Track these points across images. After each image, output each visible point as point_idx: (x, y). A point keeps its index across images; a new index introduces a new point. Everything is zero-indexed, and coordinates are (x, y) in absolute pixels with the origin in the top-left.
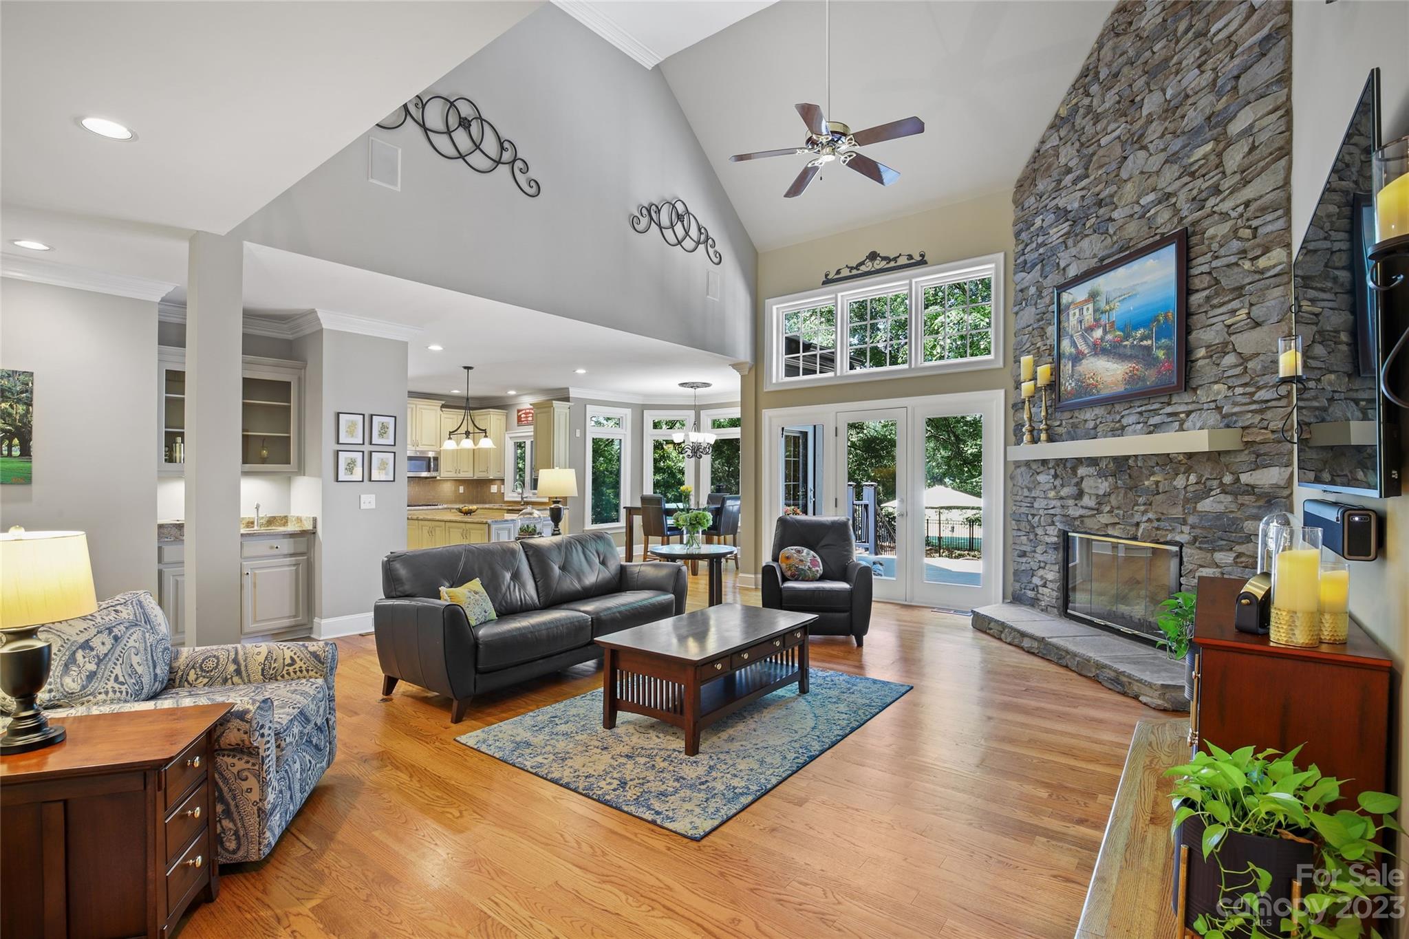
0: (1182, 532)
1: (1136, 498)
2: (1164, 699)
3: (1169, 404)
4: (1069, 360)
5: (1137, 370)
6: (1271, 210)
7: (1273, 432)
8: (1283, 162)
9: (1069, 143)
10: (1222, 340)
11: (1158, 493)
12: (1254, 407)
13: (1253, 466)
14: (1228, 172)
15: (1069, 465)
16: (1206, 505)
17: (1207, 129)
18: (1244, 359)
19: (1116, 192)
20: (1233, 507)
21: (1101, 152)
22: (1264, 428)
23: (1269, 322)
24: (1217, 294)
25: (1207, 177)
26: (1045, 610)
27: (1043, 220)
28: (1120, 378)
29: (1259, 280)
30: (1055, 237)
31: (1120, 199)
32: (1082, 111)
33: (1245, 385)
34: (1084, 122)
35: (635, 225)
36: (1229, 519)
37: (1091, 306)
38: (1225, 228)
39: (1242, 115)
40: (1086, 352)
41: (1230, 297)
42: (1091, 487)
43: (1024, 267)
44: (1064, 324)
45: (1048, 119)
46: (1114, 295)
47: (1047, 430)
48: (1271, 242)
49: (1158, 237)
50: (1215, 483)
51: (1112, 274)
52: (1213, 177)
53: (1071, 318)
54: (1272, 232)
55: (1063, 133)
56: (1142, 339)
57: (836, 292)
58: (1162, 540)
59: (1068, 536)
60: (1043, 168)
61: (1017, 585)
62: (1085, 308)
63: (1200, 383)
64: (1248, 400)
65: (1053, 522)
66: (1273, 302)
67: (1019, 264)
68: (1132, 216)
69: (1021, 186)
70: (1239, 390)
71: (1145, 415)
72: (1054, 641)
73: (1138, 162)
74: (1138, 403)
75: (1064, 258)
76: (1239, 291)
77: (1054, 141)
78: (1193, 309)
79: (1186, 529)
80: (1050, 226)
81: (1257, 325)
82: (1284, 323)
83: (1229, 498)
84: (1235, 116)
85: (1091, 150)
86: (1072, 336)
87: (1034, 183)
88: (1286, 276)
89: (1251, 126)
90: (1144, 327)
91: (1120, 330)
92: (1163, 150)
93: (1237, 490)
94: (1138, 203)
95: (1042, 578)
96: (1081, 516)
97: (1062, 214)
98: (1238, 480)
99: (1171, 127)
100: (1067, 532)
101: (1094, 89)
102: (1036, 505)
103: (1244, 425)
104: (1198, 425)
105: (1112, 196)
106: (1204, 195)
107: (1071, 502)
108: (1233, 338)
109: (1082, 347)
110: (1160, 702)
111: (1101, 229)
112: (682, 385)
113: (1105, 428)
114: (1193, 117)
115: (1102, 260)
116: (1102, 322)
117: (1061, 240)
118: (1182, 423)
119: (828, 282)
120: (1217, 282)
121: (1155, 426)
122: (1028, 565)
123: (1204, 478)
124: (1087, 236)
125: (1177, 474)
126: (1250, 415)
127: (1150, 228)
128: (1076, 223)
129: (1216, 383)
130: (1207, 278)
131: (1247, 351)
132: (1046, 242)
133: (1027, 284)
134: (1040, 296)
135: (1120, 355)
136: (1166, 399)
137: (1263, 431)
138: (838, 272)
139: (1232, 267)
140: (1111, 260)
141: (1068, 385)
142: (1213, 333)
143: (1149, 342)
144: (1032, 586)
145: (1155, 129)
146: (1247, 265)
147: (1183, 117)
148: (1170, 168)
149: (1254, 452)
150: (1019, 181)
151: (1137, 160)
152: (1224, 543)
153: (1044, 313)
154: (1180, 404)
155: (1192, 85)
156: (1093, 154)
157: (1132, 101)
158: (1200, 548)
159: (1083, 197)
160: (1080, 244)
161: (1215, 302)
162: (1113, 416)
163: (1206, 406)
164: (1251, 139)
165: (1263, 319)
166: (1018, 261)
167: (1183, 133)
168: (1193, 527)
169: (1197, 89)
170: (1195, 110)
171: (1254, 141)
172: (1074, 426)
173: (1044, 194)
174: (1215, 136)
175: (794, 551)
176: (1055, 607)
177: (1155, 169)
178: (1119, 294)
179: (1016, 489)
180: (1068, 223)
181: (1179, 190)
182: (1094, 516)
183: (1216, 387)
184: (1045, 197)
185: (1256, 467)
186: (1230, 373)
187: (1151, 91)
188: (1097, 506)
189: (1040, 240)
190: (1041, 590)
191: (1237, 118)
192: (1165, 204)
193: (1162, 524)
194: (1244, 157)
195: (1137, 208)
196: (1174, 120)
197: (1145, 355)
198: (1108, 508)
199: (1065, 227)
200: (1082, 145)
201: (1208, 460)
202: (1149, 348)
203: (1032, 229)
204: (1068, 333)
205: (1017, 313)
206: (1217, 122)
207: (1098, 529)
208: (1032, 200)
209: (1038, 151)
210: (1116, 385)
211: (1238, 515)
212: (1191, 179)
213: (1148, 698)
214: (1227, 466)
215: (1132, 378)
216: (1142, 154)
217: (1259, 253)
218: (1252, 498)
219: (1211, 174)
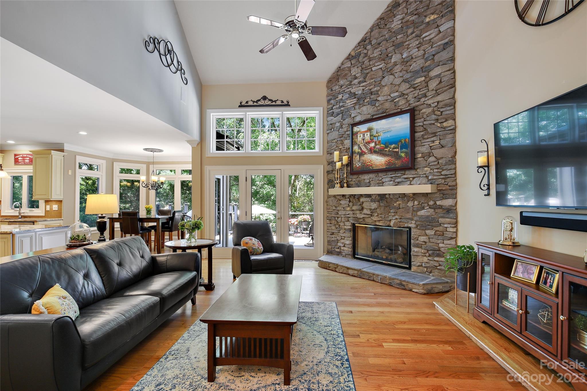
0: (411, 223)
1: (390, 210)
2: (424, 290)
3: (404, 174)
4: (357, 154)
5: (392, 160)
6: (449, 106)
7: (449, 186)
8: (453, 89)
9: (356, 67)
10: (428, 151)
11: (400, 208)
12: (442, 177)
13: (442, 198)
14: (430, 89)
15: (356, 197)
16: (422, 213)
17: (421, 72)
18: (438, 159)
19: (379, 90)
20: (434, 213)
21: (372, 73)
22: (446, 185)
23: (447, 146)
24: (426, 134)
25: (421, 90)
26: (345, 256)
27: (343, 96)
28: (383, 163)
29: (443, 131)
30: (349, 104)
31: (381, 93)
32: (362, 55)
33: (438, 169)
34: (364, 59)
35: (147, 47)
36: (432, 218)
37: (369, 134)
38: (430, 110)
39: (436, 69)
40: (366, 152)
41: (432, 136)
42: (367, 206)
43: (332, 115)
44: (355, 140)
45: (346, 55)
46: (380, 130)
47: (346, 182)
48: (449, 117)
49: (399, 110)
50: (426, 204)
51: (379, 122)
52: (424, 90)
53: (358, 137)
54: (448, 114)
55: (353, 62)
56: (394, 148)
57: (246, 112)
58: (402, 226)
59: (355, 226)
60: (342, 75)
61: (330, 247)
62: (366, 134)
63: (419, 167)
64: (440, 174)
65: (348, 220)
66: (449, 139)
67: (330, 113)
68: (387, 100)
69: (330, 81)
70: (436, 170)
71: (393, 178)
72: (364, 270)
73: (390, 79)
74: (391, 173)
75: (353, 113)
76: (434, 134)
77: (348, 64)
78: (416, 139)
79: (413, 222)
80: (347, 99)
81: (443, 147)
82: (453, 147)
83: (433, 210)
84: (433, 69)
85: (367, 71)
86: (359, 145)
87: (338, 80)
88: (454, 130)
89: (440, 74)
90: (395, 144)
91: (383, 144)
92: (401, 77)
93: (435, 207)
94: (390, 95)
95: (343, 243)
96: (363, 218)
97: (353, 95)
98: (435, 203)
99: (405, 68)
100: (355, 224)
101: (369, 47)
102: (340, 213)
103: (438, 183)
104: (418, 183)
105: (377, 91)
106: (420, 96)
107: (358, 212)
108: (433, 151)
109: (364, 149)
110: (423, 291)
111: (373, 103)
112: (146, 149)
113: (375, 183)
114: (415, 66)
115: (373, 116)
116: (375, 140)
117: (352, 105)
118: (411, 181)
119: (241, 106)
120: (425, 129)
121: (398, 182)
122: (335, 238)
123: (421, 203)
124: (365, 105)
125: (408, 201)
126: (440, 180)
127: (395, 106)
128: (360, 100)
129: (425, 167)
130: (422, 129)
131: (438, 156)
132: (345, 105)
133: (334, 122)
134: (341, 127)
135: (383, 154)
136: (403, 172)
137: (446, 186)
138: (247, 102)
139: (432, 125)
140: (377, 116)
141: (357, 164)
142: (425, 149)
143: (397, 150)
144: (338, 247)
145: (398, 68)
146: (439, 125)
147: (410, 66)
148: (404, 84)
149: (442, 193)
150: (330, 78)
151: (388, 79)
152: (430, 227)
153: (343, 135)
154: (409, 174)
155: (415, 54)
156: (368, 73)
157: (387, 55)
158: (419, 229)
159: (363, 90)
160: (362, 108)
161: (426, 137)
162: (378, 178)
163: (421, 176)
164: (440, 79)
165: (446, 145)
166: (329, 112)
167: (410, 72)
168: (416, 221)
169: (417, 56)
170: (416, 64)
171: (441, 80)
172: (359, 181)
173: (343, 86)
174: (425, 75)
175: (248, 239)
176: (350, 255)
177: (397, 83)
178: (382, 130)
179: (329, 207)
180: (355, 99)
181: (409, 93)
182: (369, 217)
183: (426, 169)
184: (344, 87)
185: (443, 198)
186: (432, 164)
187: (395, 53)
188: (371, 214)
189: (341, 104)
190: (342, 248)
191: (434, 70)
192: (402, 97)
193: (403, 220)
194: (437, 85)
195: (389, 97)
196: (406, 66)
197: (396, 155)
198: (376, 214)
199: (355, 101)
200: (362, 68)
201: (423, 196)
202: (397, 152)
203: (337, 99)
204: (357, 144)
205: (328, 134)
206: (425, 70)
207: (372, 223)
208: (337, 87)
209: (340, 68)
210: (381, 166)
211: (435, 216)
212: (414, 90)
213: (417, 290)
214: (430, 198)
215: (389, 163)
216: (392, 77)
217: (444, 121)
218: (441, 210)
219: (423, 89)
